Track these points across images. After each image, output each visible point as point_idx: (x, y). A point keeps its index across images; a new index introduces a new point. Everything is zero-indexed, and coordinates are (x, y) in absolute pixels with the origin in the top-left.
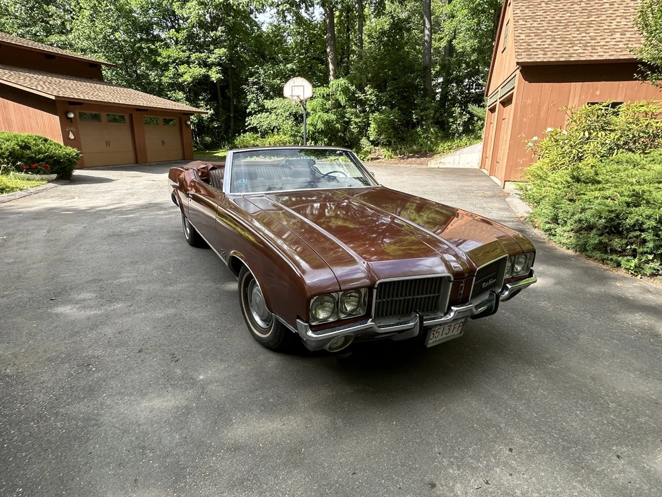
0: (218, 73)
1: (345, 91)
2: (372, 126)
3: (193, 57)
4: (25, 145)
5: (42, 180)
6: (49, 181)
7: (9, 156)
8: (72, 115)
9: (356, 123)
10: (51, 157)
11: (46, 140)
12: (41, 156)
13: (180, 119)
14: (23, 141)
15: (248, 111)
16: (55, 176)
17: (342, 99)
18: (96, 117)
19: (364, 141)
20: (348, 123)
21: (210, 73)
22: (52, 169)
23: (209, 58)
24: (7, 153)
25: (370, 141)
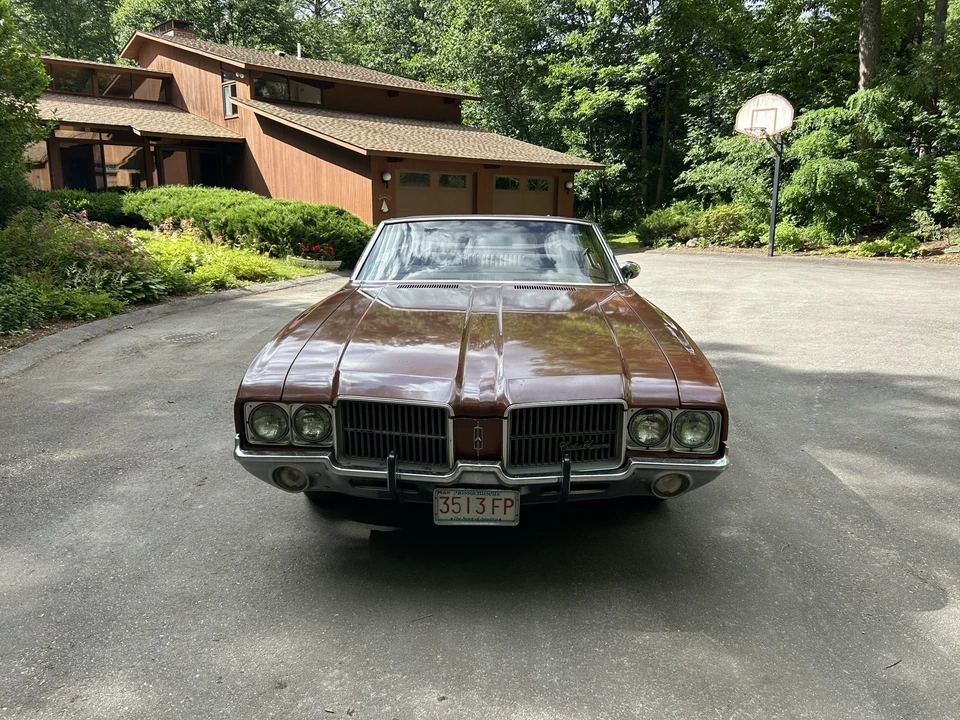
0: (637, 98)
1: (884, 111)
2: (938, 182)
3: (602, 72)
4: (311, 220)
5: (321, 268)
6: (329, 270)
7: (289, 233)
8: (388, 177)
9: (901, 178)
10: (338, 237)
11: (341, 213)
12: (325, 235)
13: (557, 180)
14: (309, 214)
15: (686, 160)
16: (338, 263)
17: (876, 129)
18: (424, 180)
19: (919, 215)
20: (884, 178)
21: (624, 98)
22: (336, 253)
23: (629, 72)
24: (287, 230)
25: (934, 215)
